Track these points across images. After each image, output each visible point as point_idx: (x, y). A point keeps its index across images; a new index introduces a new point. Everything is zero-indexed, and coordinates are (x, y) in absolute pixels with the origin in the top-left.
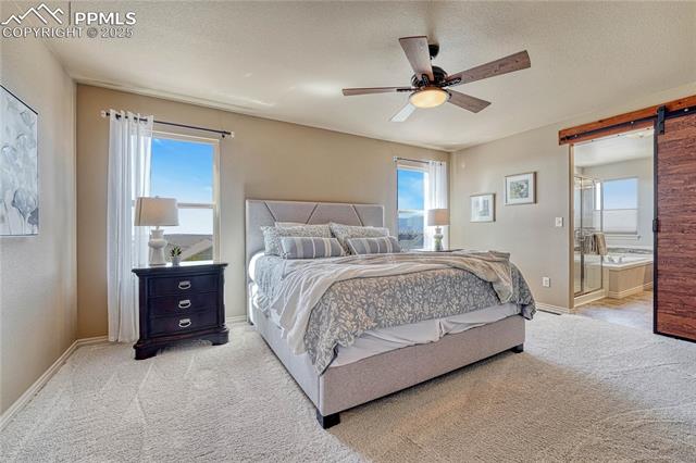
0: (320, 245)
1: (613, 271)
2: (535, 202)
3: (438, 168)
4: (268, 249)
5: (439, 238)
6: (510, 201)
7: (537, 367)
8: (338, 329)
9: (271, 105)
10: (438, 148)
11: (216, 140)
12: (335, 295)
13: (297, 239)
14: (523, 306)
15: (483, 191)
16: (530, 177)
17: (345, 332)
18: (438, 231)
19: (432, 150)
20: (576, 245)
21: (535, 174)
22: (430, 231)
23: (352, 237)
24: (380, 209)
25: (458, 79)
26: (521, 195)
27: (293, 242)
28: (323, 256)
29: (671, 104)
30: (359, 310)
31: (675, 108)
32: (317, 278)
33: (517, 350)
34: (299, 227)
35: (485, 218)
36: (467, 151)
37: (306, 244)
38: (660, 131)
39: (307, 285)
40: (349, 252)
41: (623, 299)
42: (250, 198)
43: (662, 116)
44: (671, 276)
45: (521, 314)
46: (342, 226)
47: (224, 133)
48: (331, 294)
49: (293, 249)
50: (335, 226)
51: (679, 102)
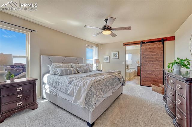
0: (70, 70)
1: (130, 73)
2: (118, 58)
3: (96, 48)
4: (51, 72)
5: (97, 67)
6: (113, 58)
7: (127, 97)
8: (97, 97)
9: (52, 24)
10: (96, 43)
11: (28, 33)
12: (94, 87)
13: (63, 69)
14: (123, 83)
15: (106, 55)
16: (117, 53)
17: (99, 98)
18: (97, 65)
19: (95, 44)
20: (126, 67)
21: (118, 52)
22: (95, 65)
23: (78, 68)
24: (83, 59)
25: (114, 29)
26: (115, 57)
27: (62, 70)
28: (71, 74)
29: (143, 41)
30: (100, 91)
31: (144, 42)
32: (86, 83)
33: (122, 94)
34: (61, 65)
35: (107, 62)
36: (102, 45)
37: (66, 70)
38: (141, 46)
39: (84, 85)
40: (78, 72)
41: (132, 79)
42: (42, 55)
43: (142, 43)
44: (143, 74)
45: (122, 85)
46: (74, 64)
47: (32, 30)
48: (92, 87)
49: (62, 72)
50: (72, 64)
51: (144, 41)
